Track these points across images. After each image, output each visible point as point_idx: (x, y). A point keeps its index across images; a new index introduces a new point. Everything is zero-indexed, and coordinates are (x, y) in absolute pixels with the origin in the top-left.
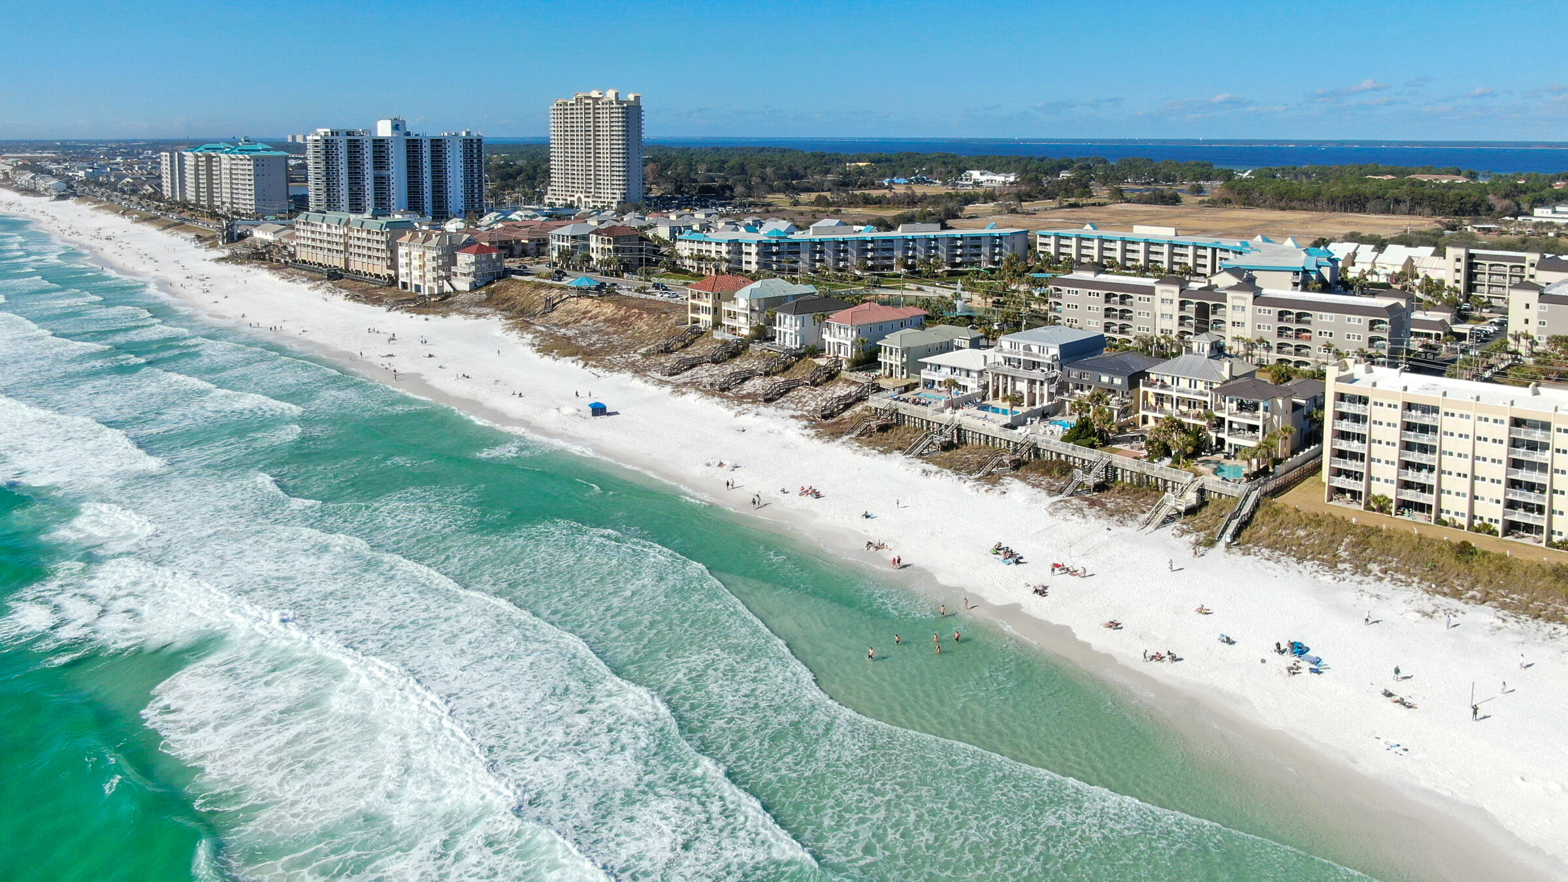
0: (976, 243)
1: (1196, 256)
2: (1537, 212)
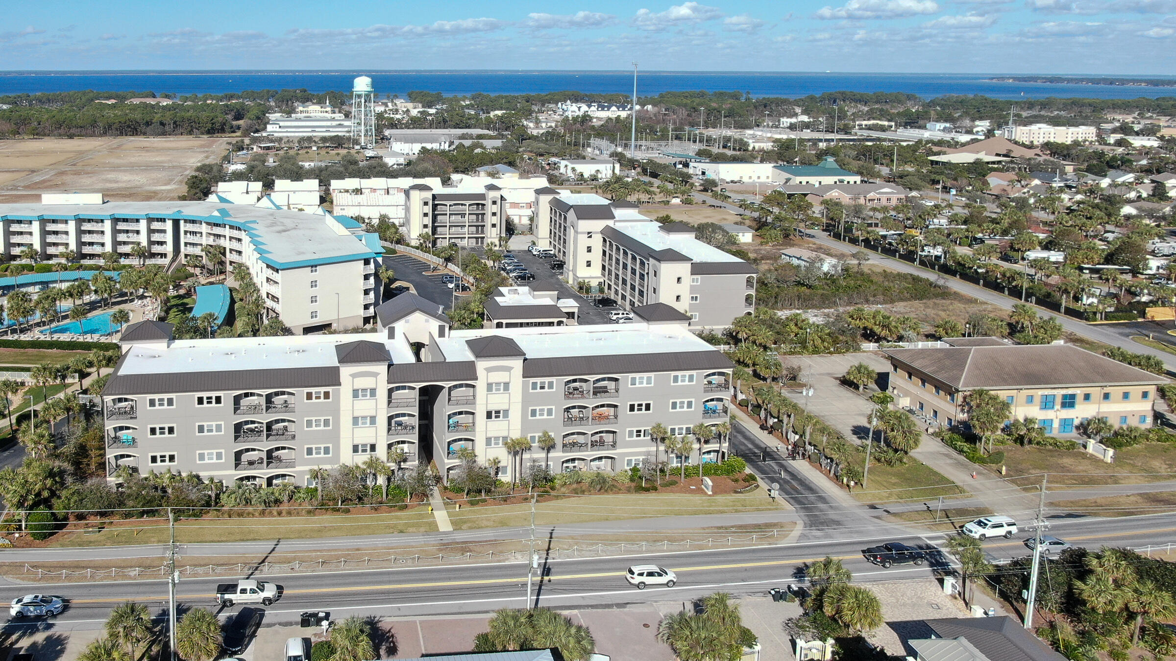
1: (151, 231)
2: (270, 128)
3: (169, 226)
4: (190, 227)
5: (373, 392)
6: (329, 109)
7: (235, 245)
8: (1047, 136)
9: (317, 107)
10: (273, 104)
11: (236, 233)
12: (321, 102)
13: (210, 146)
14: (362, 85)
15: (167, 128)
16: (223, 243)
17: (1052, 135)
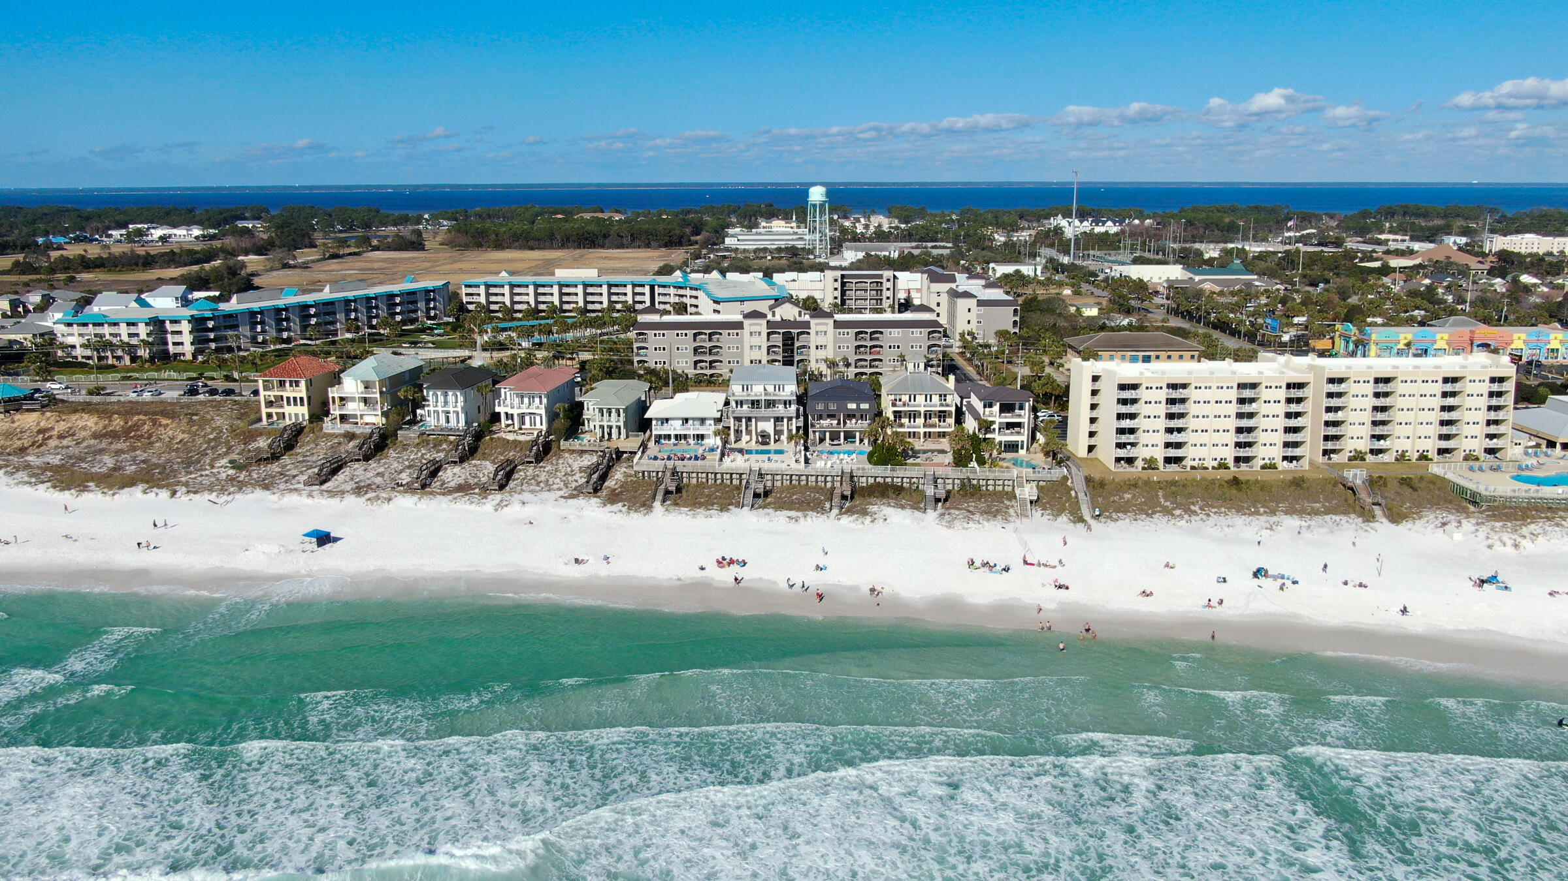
0: (411, 298)
1: (634, 294)
2: (728, 241)
3: (647, 290)
4: (662, 290)
5: (760, 333)
6: (794, 225)
7: (694, 301)
8: (1530, 245)
9: (782, 223)
10: (734, 220)
11: (694, 293)
12: (787, 218)
13: (669, 256)
14: (817, 195)
15: (624, 240)
16: (684, 300)
17: (1536, 246)
